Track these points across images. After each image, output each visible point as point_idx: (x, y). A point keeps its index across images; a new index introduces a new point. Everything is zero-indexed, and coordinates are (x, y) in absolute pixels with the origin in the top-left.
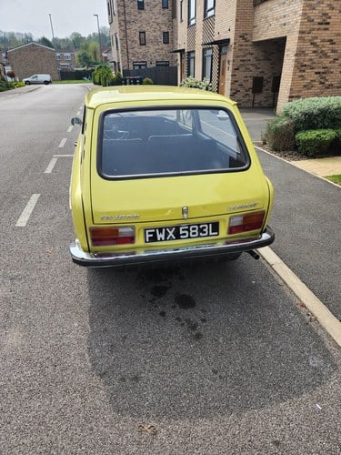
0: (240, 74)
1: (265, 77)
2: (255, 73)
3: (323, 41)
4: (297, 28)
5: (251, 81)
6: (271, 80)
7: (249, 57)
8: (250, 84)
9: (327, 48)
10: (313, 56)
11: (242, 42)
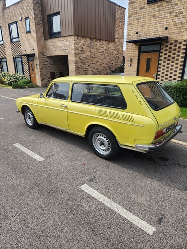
0: (44, 71)
1: (56, 72)
2: (51, 70)
3: (83, 58)
4: (73, 52)
5: (50, 74)
6: (58, 73)
7: (46, 63)
8: (49, 75)
9: (85, 61)
10: (81, 64)
11: (42, 56)
